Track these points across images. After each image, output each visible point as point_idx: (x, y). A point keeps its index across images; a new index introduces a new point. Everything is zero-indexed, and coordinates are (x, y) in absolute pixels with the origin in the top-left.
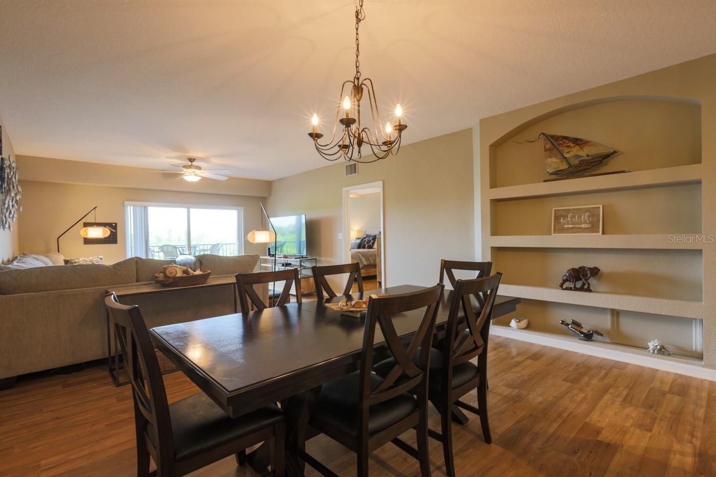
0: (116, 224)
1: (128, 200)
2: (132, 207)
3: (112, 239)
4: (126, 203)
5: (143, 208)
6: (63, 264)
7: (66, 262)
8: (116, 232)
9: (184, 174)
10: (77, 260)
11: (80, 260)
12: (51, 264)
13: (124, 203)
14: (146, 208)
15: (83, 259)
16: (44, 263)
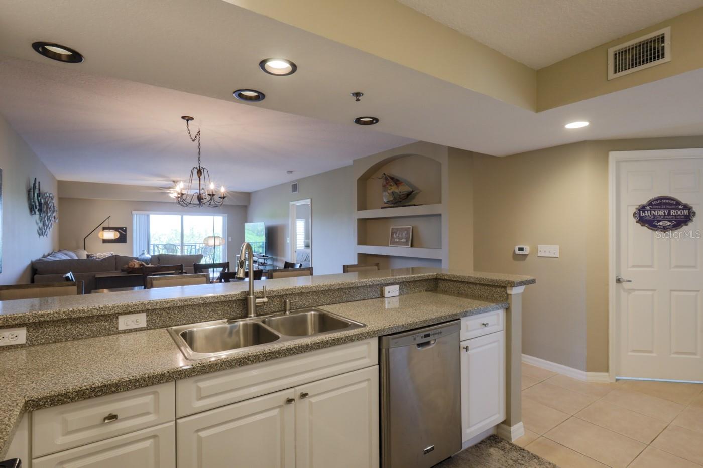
0: (126, 228)
1: (135, 210)
2: (138, 216)
3: (122, 239)
4: (133, 212)
5: (146, 216)
6: (85, 257)
7: (88, 256)
8: (126, 234)
9: (169, 192)
10: (95, 255)
11: (98, 255)
12: (76, 258)
13: (131, 212)
14: (148, 216)
15: (99, 254)
16: (70, 256)
